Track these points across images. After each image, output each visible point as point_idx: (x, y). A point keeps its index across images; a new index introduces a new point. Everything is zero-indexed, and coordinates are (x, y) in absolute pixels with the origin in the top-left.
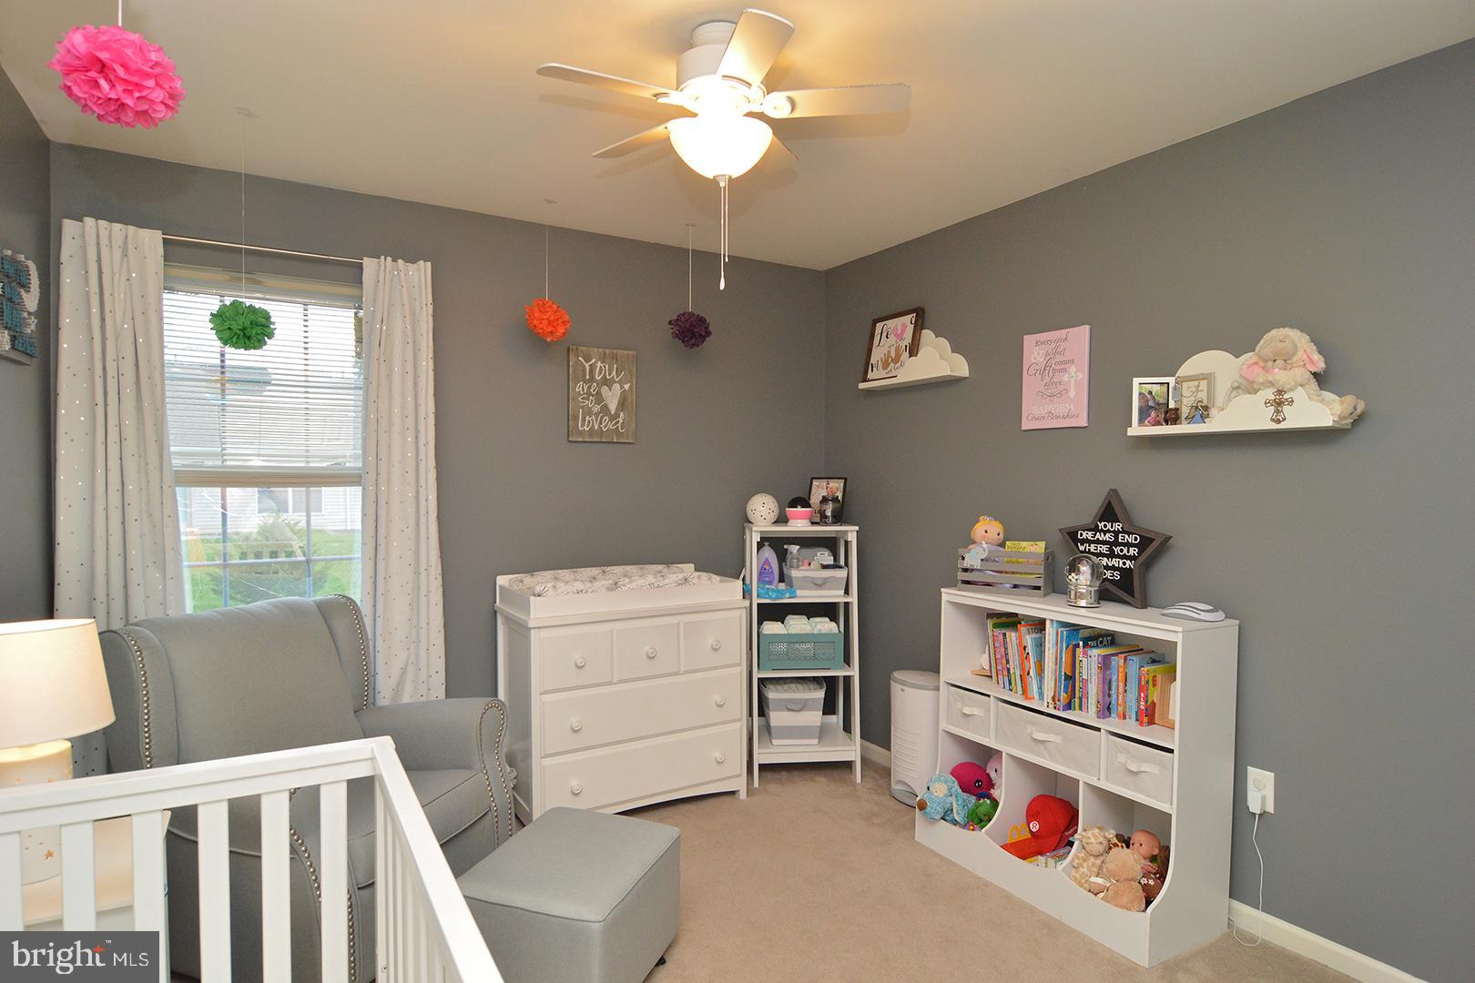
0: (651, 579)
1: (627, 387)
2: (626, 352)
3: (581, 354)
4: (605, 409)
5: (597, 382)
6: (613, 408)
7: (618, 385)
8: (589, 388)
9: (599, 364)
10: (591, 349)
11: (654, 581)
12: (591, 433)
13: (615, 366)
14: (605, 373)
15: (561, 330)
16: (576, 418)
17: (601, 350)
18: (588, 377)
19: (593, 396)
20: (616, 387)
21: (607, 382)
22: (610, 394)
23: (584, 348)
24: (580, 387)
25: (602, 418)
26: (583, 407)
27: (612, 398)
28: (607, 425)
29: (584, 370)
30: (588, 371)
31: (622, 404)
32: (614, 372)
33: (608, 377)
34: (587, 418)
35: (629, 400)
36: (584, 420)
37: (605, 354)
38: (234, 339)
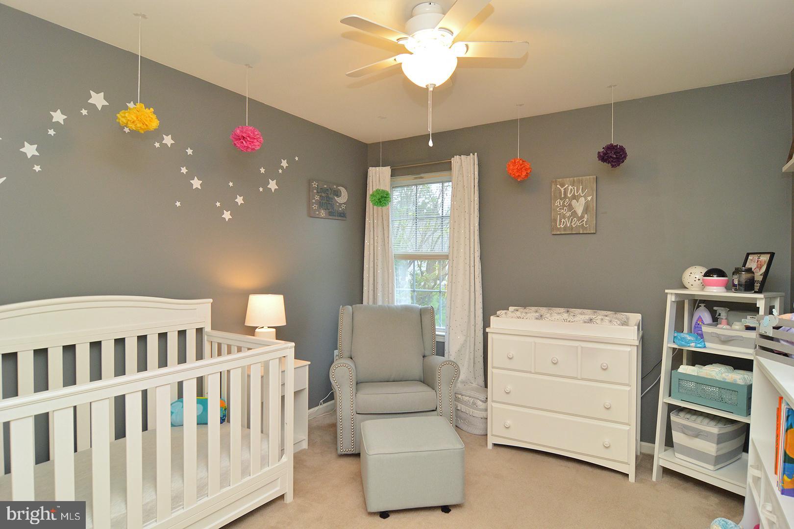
0: (565, 316)
1: (589, 198)
2: (588, 177)
3: (558, 183)
4: (574, 214)
5: (569, 198)
6: (580, 213)
7: (583, 198)
8: (564, 202)
9: (570, 187)
10: (565, 179)
11: (567, 318)
12: (565, 228)
13: (581, 187)
14: (574, 192)
15: (524, 174)
16: (555, 220)
17: (571, 179)
18: (563, 196)
19: (566, 207)
20: (582, 200)
21: (574, 197)
22: (578, 204)
23: (560, 180)
24: (558, 203)
25: (572, 220)
26: (560, 214)
27: (579, 207)
28: (576, 223)
29: (560, 192)
30: (563, 193)
31: (586, 210)
32: (580, 191)
33: (576, 194)
34: (563, 220)
35: (591, 207)
36: (560, 221)
37: (574, 181)
38: (376, 204)
